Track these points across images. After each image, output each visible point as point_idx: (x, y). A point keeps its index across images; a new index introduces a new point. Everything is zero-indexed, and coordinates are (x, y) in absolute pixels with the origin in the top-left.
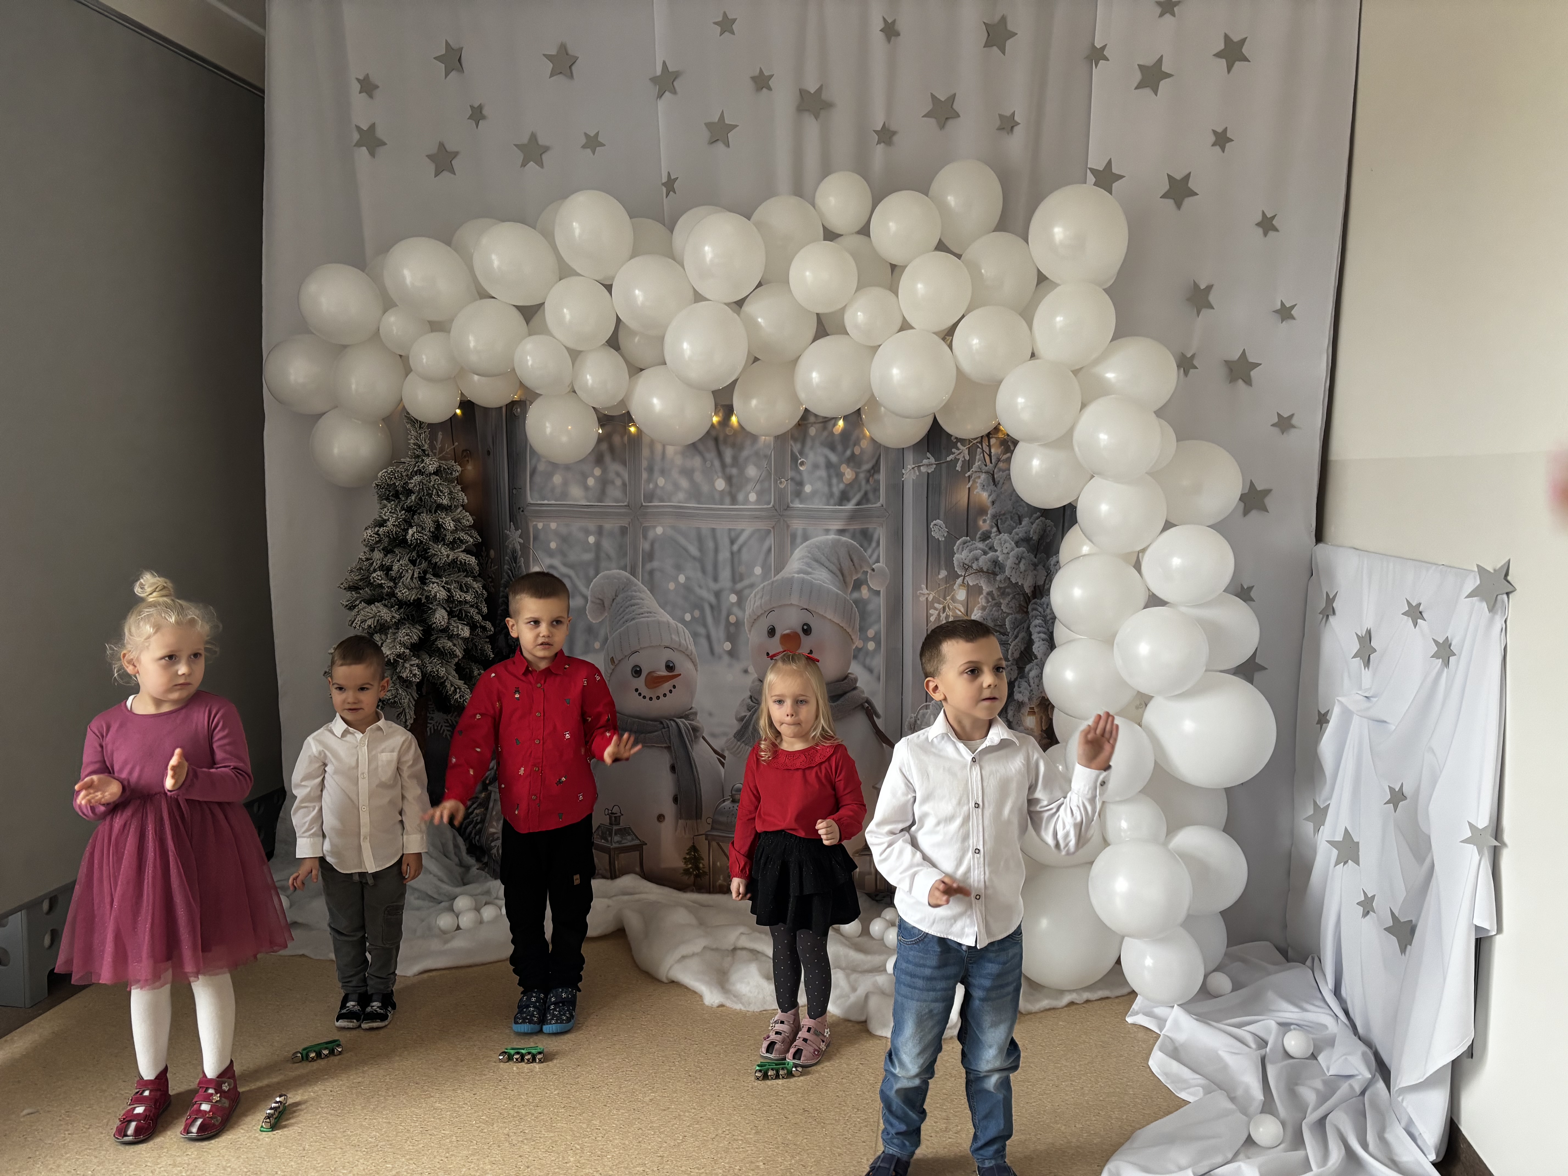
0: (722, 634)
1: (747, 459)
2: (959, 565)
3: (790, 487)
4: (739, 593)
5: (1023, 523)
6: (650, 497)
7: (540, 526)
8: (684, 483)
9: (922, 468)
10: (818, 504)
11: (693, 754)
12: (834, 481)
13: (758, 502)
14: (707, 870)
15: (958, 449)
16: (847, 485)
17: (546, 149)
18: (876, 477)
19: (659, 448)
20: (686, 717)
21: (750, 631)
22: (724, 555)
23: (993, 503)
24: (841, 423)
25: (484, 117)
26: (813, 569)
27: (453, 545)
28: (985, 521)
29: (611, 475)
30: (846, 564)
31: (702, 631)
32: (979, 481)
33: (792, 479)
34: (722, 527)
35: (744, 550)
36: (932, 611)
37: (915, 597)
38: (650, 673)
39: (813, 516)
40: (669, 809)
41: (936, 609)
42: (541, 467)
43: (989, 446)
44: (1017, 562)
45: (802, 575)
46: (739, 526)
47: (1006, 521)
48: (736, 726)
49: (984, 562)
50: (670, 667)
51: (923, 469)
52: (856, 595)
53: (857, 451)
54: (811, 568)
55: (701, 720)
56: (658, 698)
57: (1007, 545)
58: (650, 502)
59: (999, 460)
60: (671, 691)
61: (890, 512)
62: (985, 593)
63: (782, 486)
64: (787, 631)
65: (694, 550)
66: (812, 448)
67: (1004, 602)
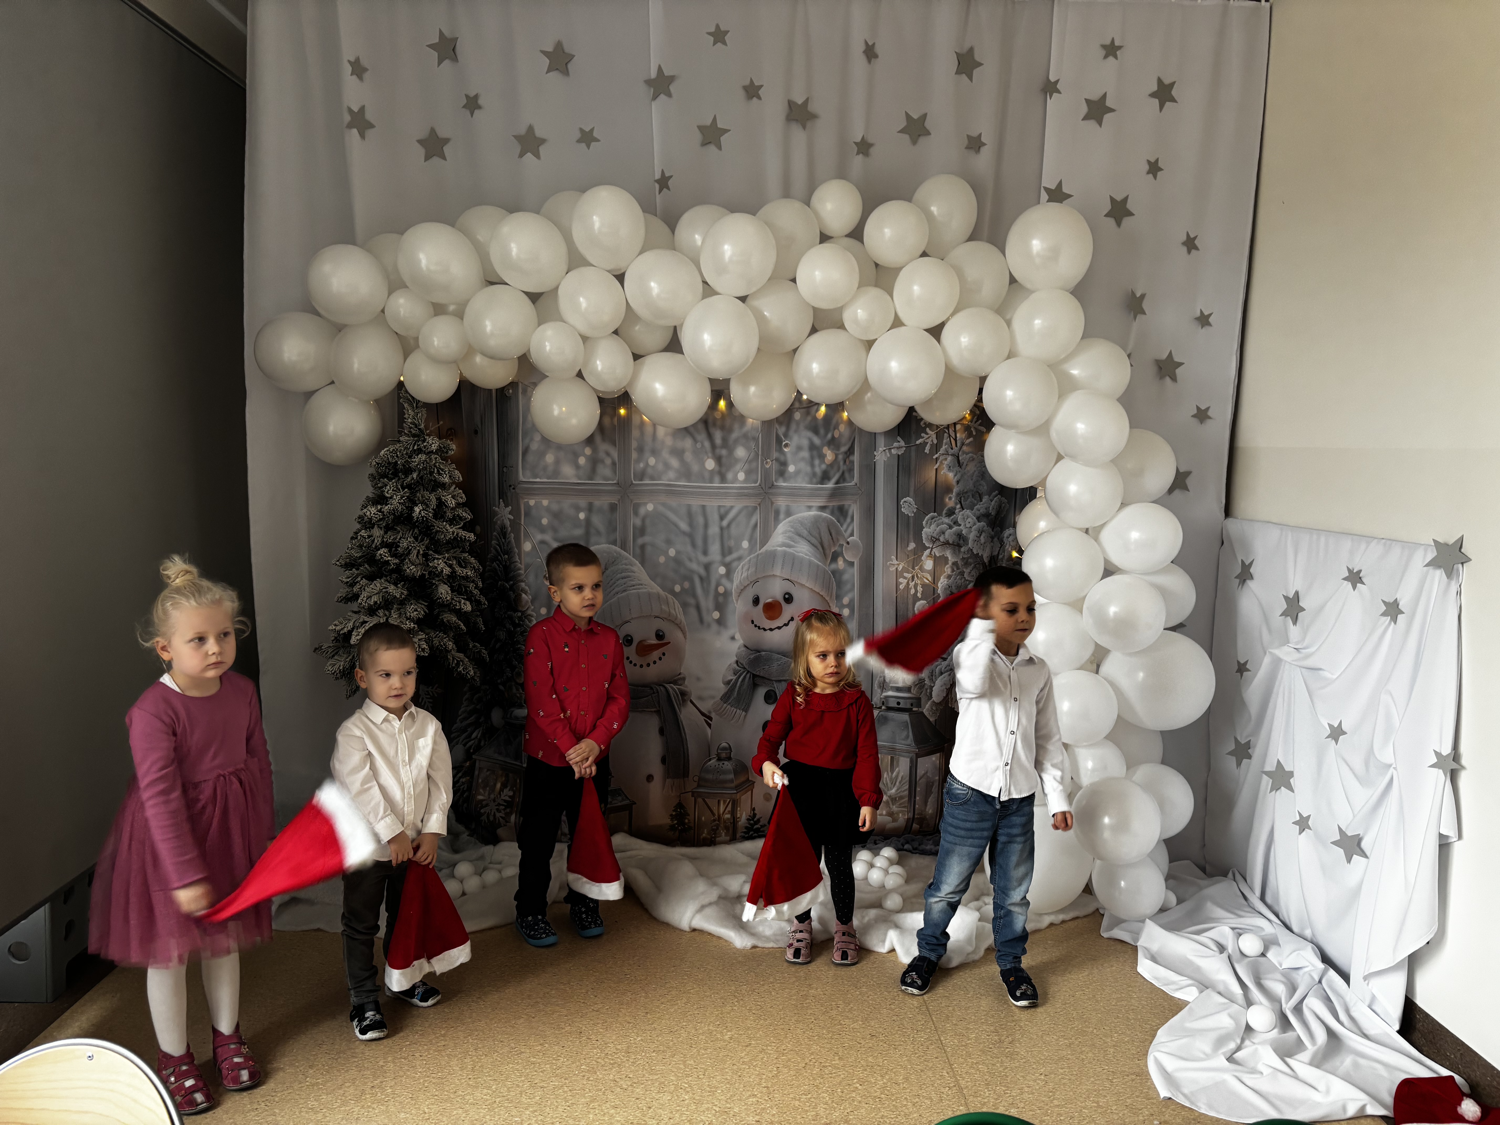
0: (711, 604)
1: (736, 441)
2: (927, 538)
3: (775, 466)
4: (727, 566)
5: (984, 500)
6: (642, 475)
7: (532, 503)
8: (674, 463)
9: (892, 450)
10: (802, 483)
11: (681, 716)
12: (817, 462)
13: (746, 481)
14: (692, 825)
15: (927, 434)
16: (828, 466)
17: (543, 141)
18: (851, 458)
19: (649, 430)
20: (675, 682)
21: (737, 601)
22: (714, 530)
23: (958, 482)
24: (823, 409)
25: (479, 107)
26: (796, 543)
27: (452, 522)
28: (950, 499)
29: (602, 455)
30: (826, 538)
31: (692, 601)
32: (946, 462)
33: (777, 460)
34: (712, 504)
35: (733, 526)
36: (901, 580)
37: (886, 568)
38: (640, 642)
39: (794, 493)
40: (656, 769)
41: (905, 578)
42: (534, 446)
43: (955, 431)
44: (978, 535)
45: (784, 548)
46: (727, 503)
47: (968, 498)
48: (723, 689)
49: (949, 535)
50: (660, 636)
51: (894, 451)
52: (833, 566)
53: (836, 435)
54: (793, 541)
55: (689, 685)
56: (648, 665)
57: (969, 520)
58: (641, 480)
59: (963, 444)
60: (660, 659)
61: (863, 490)
62: (950, 563)
63: (768, 466)
64: (769, 600)
65: (684, 526)
66: (796, 431)
67: (967, 571)
